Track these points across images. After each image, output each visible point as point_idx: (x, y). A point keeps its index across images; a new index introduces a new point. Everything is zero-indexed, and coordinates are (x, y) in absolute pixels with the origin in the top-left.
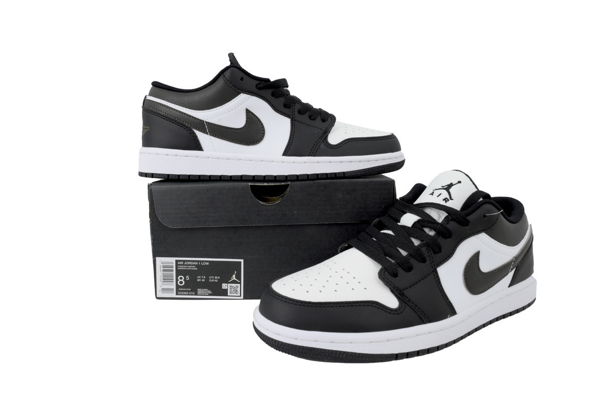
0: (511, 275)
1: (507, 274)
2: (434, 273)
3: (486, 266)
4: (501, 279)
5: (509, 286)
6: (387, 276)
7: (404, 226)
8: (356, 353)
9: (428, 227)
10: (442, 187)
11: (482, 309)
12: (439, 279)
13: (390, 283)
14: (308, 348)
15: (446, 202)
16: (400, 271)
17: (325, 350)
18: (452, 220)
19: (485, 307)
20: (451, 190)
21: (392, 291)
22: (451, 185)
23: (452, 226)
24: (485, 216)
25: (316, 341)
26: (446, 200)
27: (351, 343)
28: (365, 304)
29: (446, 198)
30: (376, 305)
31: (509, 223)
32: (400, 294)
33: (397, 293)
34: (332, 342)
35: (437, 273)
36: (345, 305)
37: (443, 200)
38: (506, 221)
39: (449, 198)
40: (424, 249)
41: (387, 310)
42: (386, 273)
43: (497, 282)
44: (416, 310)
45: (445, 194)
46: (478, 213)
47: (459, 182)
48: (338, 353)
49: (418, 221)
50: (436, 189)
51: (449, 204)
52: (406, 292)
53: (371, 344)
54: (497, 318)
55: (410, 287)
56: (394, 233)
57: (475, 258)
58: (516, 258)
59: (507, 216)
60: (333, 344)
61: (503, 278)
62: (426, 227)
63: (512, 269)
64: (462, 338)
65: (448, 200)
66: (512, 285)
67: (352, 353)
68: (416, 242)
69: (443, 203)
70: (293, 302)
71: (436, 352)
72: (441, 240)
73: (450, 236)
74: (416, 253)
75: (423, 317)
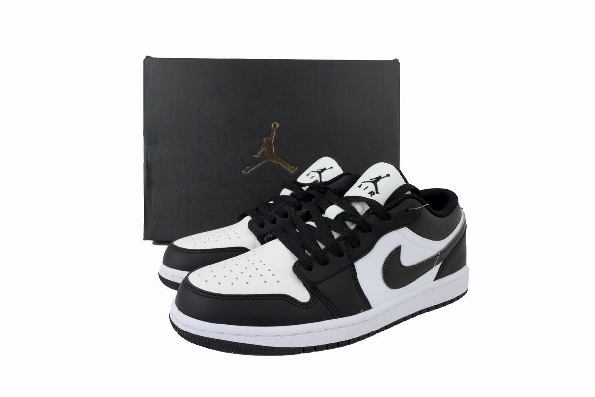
0: (436, 269)
1: (432, 268)
2: (351, 267)
3: (407, 260)
4: (425, 273)
5: (435, 280)
6: (301, 270)
7: (327, 218)
8: (261, 347)
9: (349, 221)
10: (371, 179)
11: (402, 303)
12: (355, 273)
13: (303, 277)
14: (214, 339)
15: (371, 196)
16: (316, 265)
17: (231, 343)
18: (373, 213)
19: (406, 301)
20: (378, 183)
21: (305, 285)
22: (379, 178)
23: (373, 219)
24: (407, 211)
25: (222, 333)
26: (372, 193)
27: (257, 336)
28: (275, 297)
29: (373, 192)
30: (286, 299)
31: (435, 217)
32: (312, 288)
33: (309, 287)
34: (237, 335)
35: (354, 267)
36: (254, 298)
37: (369, 193)
38: (432, 215)
39: (375, 191)
40: (341, 243)
41: (296, 304)
42: (301, 266)
43: (420, 276)
44: (327, 305)
45: (372, 187)
46: (401, 207)
47: (388, 175)
48: (243, 345)
49: (341, 214)
50: (365, 182)
51: (375, 198)
52: (319, 286)
53: (278, 337)
54: (420, 311)
55: (324, 281)
56: (316, 225)
57: (397, 252)
58: (442, 252)
59: (433, 210)
60: (239, 337)
61: (427, 272)
62: (347, 220)
63: (438, 263)
64: (378, 331)
65: (374, 194)
66: (438, 279)
67: (257, 346)
68: (336, 235)
69: (369, 196)
70: (203, 294)
71: (347, 346)
72: (360, 234)
73: (370, 231)
74: (334, 247)
75: (333, 312)
